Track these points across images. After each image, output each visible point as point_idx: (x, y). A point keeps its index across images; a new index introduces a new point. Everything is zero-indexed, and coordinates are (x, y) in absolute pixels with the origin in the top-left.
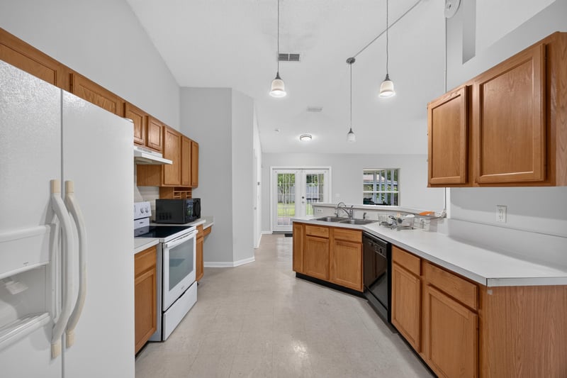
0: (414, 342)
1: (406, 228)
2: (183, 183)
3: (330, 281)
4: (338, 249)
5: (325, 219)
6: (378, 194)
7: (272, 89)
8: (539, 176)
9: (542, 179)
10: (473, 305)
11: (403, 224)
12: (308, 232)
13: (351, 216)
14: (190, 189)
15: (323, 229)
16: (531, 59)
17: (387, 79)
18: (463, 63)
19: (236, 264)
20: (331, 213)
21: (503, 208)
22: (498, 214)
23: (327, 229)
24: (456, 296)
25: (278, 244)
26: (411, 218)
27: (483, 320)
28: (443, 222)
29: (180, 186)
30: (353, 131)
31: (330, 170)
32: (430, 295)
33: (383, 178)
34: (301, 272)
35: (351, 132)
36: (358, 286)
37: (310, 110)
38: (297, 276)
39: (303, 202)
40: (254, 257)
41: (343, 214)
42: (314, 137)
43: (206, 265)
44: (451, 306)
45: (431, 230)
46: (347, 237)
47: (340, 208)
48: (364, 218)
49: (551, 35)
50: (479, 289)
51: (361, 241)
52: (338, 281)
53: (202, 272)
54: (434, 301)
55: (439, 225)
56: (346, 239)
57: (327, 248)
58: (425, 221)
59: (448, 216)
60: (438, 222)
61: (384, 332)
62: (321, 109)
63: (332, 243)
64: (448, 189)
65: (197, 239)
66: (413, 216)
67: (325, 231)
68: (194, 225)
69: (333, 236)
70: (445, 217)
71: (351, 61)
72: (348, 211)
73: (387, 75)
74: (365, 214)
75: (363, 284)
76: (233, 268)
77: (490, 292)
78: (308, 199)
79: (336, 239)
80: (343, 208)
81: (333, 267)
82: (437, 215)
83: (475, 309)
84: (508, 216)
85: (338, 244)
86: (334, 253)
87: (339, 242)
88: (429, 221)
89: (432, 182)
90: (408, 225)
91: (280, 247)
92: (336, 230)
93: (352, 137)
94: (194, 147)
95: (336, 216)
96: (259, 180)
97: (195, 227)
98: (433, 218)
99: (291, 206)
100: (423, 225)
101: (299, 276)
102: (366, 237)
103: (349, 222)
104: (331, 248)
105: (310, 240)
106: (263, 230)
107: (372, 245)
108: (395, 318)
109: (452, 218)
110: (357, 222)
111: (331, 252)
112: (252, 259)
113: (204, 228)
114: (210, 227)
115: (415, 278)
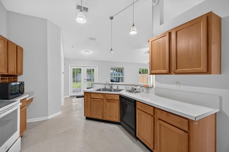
0: (150, 145)
1: (137, 92)
2: (9, 72)
3: (104, 119)
4: (108, 104)
5: (100, 90)
6: (114, 78)
7: (78, 16)
8: (205, 70)
9: (206, 72)
10: (186, 129)
11: (136, 91)
12: (92, 97)
13: (111, 87)
14: (16, 76)
15: (100, 95)
16: (201, 21)
17: (133, 25)
18: (160, 25)
19: (50, 117)
20: (102, 87)
21: (178, 83)
22: (176, 85)
23: (102, 95)
24: (176, 125)
25: (73, 102)
26: (139, 88)
27: (191, 135)
28: (152, 89)
29: (7, 74)
30: (112, 49)
31: (97, 67)
32: (160, 124)
33: (114, 71)
34: (89, 116)
35: (112, 50)
36: (117, 120)
37: (90, 39)
38: (86, 119)
39: (85, 82)
40: (61, 112)
41: (108, 87)
42: (91, 52)
43: (28, 121)
44: (173, 130)
45: (147, 93)
46: (112, 98)
47: (107, 84)
48: (117, 88)
49: (209, 12)
50: (189, 121)
51: (118, 99)
52: (108, 119)
53: (26, 128)
54: (162, 127)
55: (150, 90)
56: (112, 99)
57: (102, 104)
58: (144, 88)
59: (154, 87)
60: (150, 89)
61: (133, 141)
62: (95, 39)
63: (104, 101)
64: (154, 76)
65: (21, 108)
66: (140, 87)
67: (101, 95)
68: (19, 99)
69: (105, 98)
70: (153, 87)
71: (112, 18)
72: (110, 85)
73: (133, 24)
74: (118, 86)
75: (120, 119)
76: (49, 119)
77: (196, 123)
78: (87, 80)
79: (107, 99)
80: (108, 84)
81: (105, 113)
82: (149, 86)
83: (187, 131)
84: (181, 86)
85: (108, 101)
86: (106, 106)
87: (109, 100)
88: (146, 89)
89: (152, 73)
90: (138, 91)
91: (74, 104)
92: (106, 95)
93: (112, 52)
94: (18, 50)
95: (105, 88)
96: (63, 71)
97: (19, 101)
98: (147, 87)
99: (79, 83)
100: (143, 90)
101: (87, 118)
102: (121, 97)
103: (111, 91)
104: (104, 103)
105: (93, 100)
106: (65, 95)
107: (126, 101)
108: (139, 134)
109: (156, 87)
110: (115, 90)
111: (104, 105)
112: (60, 113)
113: (27, 100)
114: (32, 98)
115: (151, 116)
